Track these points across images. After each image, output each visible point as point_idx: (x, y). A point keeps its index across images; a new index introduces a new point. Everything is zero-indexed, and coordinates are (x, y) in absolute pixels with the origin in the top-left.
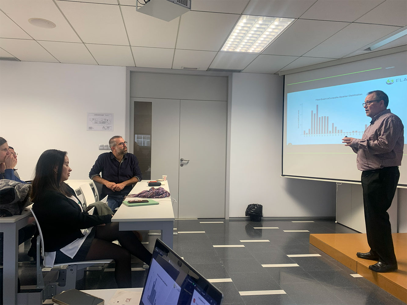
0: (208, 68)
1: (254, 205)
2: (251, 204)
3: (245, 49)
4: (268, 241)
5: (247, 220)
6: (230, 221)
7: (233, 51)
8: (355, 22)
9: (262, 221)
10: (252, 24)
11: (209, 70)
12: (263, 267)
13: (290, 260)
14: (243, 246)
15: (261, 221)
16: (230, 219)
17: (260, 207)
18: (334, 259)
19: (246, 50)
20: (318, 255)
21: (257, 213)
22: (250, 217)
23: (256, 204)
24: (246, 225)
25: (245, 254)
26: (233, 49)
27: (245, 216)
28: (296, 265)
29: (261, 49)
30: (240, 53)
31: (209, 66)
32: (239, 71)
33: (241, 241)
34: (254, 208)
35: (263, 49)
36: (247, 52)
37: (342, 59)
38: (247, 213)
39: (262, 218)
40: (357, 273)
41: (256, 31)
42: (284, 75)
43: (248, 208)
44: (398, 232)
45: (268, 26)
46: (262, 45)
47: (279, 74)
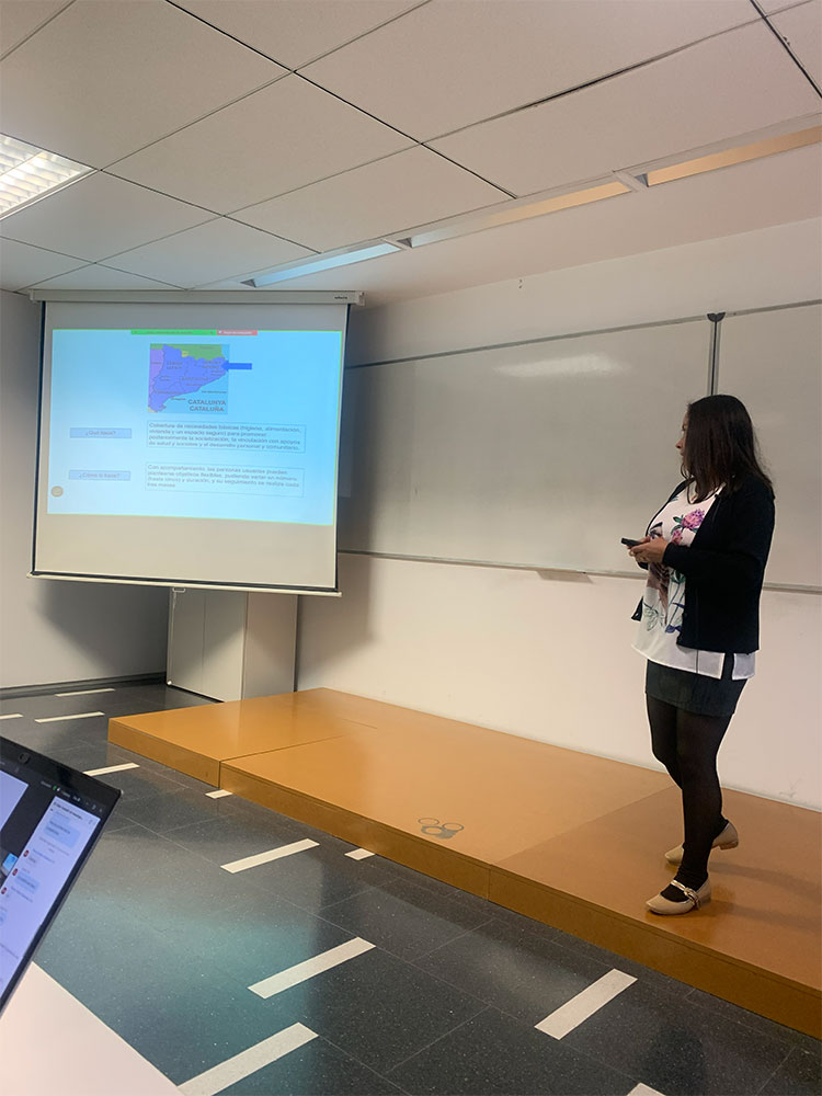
8: (229, 216)
18: (169, 769)
20: (133, 766)
37: (193, 291)
40: (219, 789)
42: (44, 300)
44: (295, 690)
45: (17, 163)
47: (29, 296)
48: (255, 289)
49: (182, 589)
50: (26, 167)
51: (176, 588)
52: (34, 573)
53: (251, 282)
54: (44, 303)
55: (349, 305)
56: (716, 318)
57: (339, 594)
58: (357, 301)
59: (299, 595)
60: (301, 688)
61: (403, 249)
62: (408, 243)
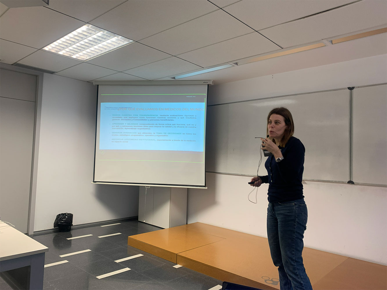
0: (16, 63)
1: (63, 214)
2: (60, 214)
3: (70, 53)
4: (89, 250)
5: (54, 232)
6: (34, 236)
7: (56, 53)
8: (176, 56)
9: (72, 230)
10: (90, 33)
11: (16, 64)
12: (99, 279)
13: (120, 266)
14: (66, 261)
15: (70, 231)
16: (35, 233)
17: (71, 216)
18: (154, 256)
19: (70, 55)
20: (141, 255)
21: (67, 223)
22: (58, 227)
23: (65, 214)
24: (53, 237)
25: (73, 269)
26: (57, 51)
27: (53, 227)
28: (127, 269)
29: (86, 57)
30: (63, 56)
31: (18, 61)
32: (52, 73)
33: (62, 256)
34: (65, 218)
35: (89, 58)
36: (71, 57)
37: (153, 81)
38: (56, 224)
39: (72, 227)
40: (176, 264)
41: (90, 41)
42: (98, 84)
43: (57, 219)
44: (187, 224)
45: (106, 40)
46: (90, 54)
47: (93, 83)
48: (175, 80)
49: (149, 187)
50: (109, 41)
51: (147, 187)
52: (94, 182)
53: (174, 78)
54: (98, 85)
55: (208, 85)
56: (351, 89)
57: (206, 188)
58: (211, 83)
59: (188, 188)
60: (189, 223)
61: (234, 66)
62: (237, 64)
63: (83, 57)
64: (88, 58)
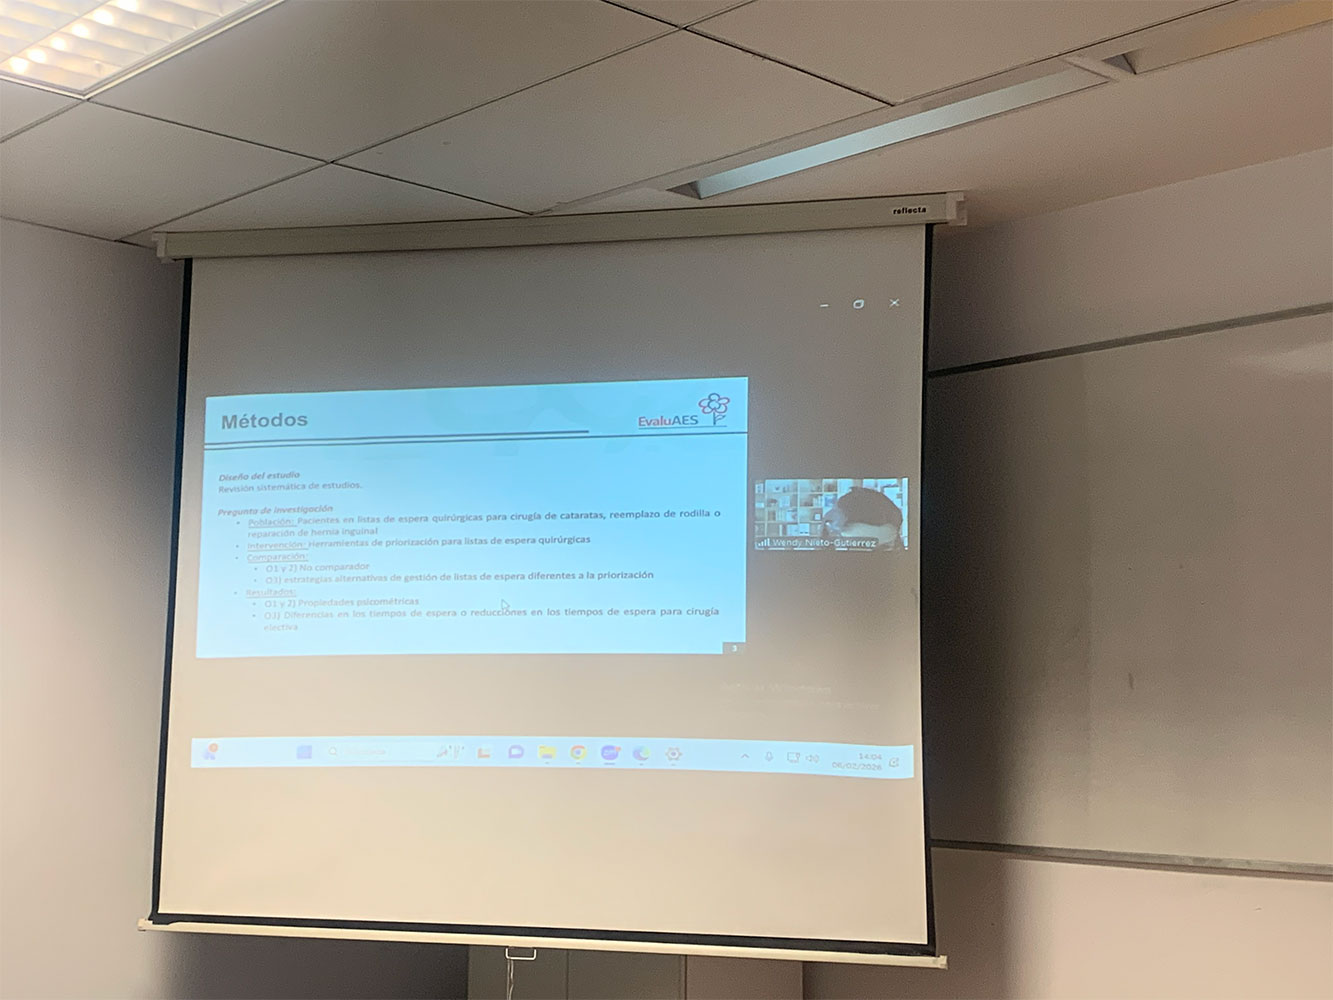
29: (99, 67)
35: (115, 70)
37: (545, 215)
42: (187, 254)
46: (119, 44)
47: (154, 249)
48: (697, 203)
49: (528, 951)
51: (515, 951)
52: (157, 917)
53: (692, 189)
54: (189, 262)
55: (929, 227)
57: (940, 962)
58: (951, 215)
61: (1107, 80)
62: (1127, 62)
63: (74, 66)
64: (109, 71)
